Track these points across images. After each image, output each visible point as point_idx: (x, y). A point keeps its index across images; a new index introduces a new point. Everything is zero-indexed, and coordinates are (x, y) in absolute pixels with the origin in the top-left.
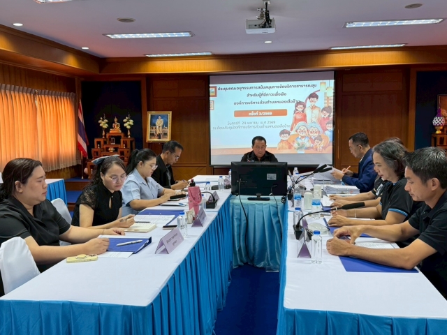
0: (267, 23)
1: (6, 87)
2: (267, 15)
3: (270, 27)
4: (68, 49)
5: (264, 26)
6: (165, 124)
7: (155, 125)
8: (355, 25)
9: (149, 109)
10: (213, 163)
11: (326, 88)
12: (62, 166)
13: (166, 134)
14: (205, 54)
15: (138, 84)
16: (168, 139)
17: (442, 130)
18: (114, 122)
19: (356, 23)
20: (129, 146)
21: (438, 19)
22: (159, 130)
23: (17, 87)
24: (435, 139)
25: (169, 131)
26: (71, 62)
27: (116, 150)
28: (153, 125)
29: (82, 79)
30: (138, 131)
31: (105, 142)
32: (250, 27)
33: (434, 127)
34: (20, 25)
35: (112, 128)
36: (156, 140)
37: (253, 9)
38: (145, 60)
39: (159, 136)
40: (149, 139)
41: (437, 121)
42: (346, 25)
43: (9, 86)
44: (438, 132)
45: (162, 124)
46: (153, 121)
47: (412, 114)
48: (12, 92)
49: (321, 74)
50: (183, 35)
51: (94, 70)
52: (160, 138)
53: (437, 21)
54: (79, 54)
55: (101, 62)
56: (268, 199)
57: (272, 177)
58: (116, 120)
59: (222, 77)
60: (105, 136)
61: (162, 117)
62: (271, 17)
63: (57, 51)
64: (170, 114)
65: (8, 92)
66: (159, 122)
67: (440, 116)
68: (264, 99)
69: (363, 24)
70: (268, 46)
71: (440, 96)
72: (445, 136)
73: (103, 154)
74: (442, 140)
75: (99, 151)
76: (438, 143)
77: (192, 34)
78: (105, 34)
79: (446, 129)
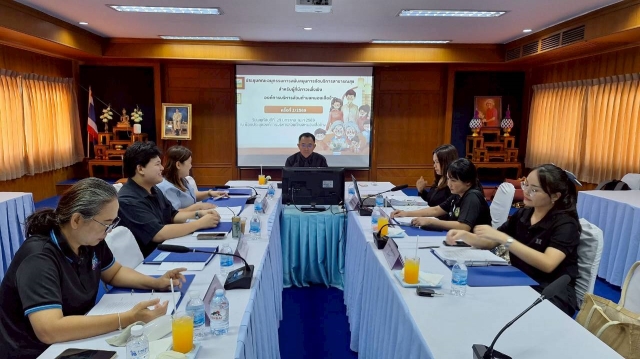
3: (327, 4)
4: (61, 24)
5: (318, 2)
6: (185, 119)
7: (171, 120)
9: (164, 100)
10: (241, 163)
11: (364, 85)
12: (58, 166)
13: (185, 130)
14: (232, 39)
15: (149, 71)
16: (188, 136)
17: (479, 133)
18: (122, 114)
19: (411, 12)
21: (498, 11)
22: (177, 125)
24: (471, 142)
25: (189, 126)
26: (65, 40)
28: (169, 119)
29: (81, 63)
30: (151, 126)
31: (111, 138)
33: (470, 130)
35: (119, 121)
38: (159, 42)
39: (177, 132)
40: (164, 136)
41: (474, 123)
42: (401, 12)
44: (474, 135)
45: (179, 119)
46: (170, 114)
47: (449, 115)
49: (359, 69)
50: (210, 11)
51: (94, 52)
52: (178, 134)
53: (497, 15)
54: (76, 30)
55: (105, 42)
56: (323, 210)
57: (328, 184)
58: (124, 112)
59: (251, 67)
60: (110, 130)
61: (180, 110)
63: (46, 25)
64: (189, 106)
66: (177, 116)
67: (477, 118)
68: (298, 94)
69: (419, 13)
70: (308, 33)
71: (477, 98)
72: (482, 139)
73: (108, 152)
74: (479, 143)
75: (104, 148)
76: (475, 146)
77: (221, 12)
78: (108, 6)
79: (483, 132)
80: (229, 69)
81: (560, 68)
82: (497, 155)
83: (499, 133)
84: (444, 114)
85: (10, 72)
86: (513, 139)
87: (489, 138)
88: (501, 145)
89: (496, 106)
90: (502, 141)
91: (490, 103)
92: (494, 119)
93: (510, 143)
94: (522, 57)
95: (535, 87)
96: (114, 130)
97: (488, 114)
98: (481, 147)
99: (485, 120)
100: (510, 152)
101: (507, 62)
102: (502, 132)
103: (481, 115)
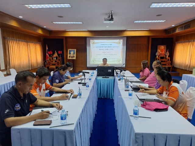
0: (112, 19)
2: (112, 16)
3: (112, 21)
4: (39, 27)
5: (110, 20)
8: (137, 22)
10: (87, 66)
13: (74, 57)
14: (85, 30)
15: (62, 40)
18: (55, 52)
20: (60, 60)
22: (72, 55)
23: (21, 40)
24: (156, 59)
26: (40, 32)
27: (56, 61)
29: (44, 38)
31: (52, 59)
32: (105, 20)
33: (156, 55)
34: (22, 17)
35: (54, 54)
36: (71, 58)
37: (106, 14)
38: (65, 32)
42: (134, 21)
43: (18, 39)
44: (157, 57)
47: (150, 51)
48: (19, 42)
50: (79, 23)
51: (48, 35)
52: (72, 58)
53: (163, 21)
54: (43, 29)
55: (50, 32)
58: (56, 51)
60: (52, 57)
62: (113, 17)
63: (35, 28)
64: (75, 50)
65: (17, 41)
69: (140, 22)
70: (107, 28)
71: (158, 46)
72: (160, 58)
73: (51, 63)
75: (50, 62)
77: (83, 23)
78: (52, 22)
79: (160, 56)
80: (84, 39)
81: (184, 36)
82: (164, 63)
83: (165, 56)
84: (148, 51)
85: (25, 41)
86: (169, 58)
87: (162, 58)
88: (166, 60)
89: (164, 48)
90: (166, 59)
91: (162, 47)
92: (164, 52)
93: (168, 59)
94: (172, 34)
95: (176, 42)
97: (162, 51)
99: (160, 53)
100: (168, 62)
101: (167, 35)
102: (166, 56)
103: (160, 51)
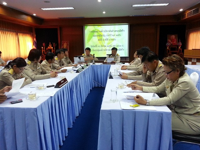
1: (3, 29)
19: (136, 5)
21: (167, 3)
23: (8, 29)
29: (35, 27)
35: (49, 46)
42: (132, 5)
44: (167, 48)
47: (158, 41)
48: (6, 32)
53: (167, 5)
54: (32, 17)
58: (50, 43)
70: (104, 14)
74: (169, 51)
76: (167, 52)
77: (75, 9)
78: (40, 8)
79: (170, 47)
83: (176, 47)
87: (173, 49)
88: (177, 52)
89: (176, 38)
90: (178, 50)
91: (173, 37)
93: (180, 50)
96: (47, 49)
98: (170, 52)
99: (171, 43)
100: (180, 54)
102: (178, 47)
103: (170, 41)
